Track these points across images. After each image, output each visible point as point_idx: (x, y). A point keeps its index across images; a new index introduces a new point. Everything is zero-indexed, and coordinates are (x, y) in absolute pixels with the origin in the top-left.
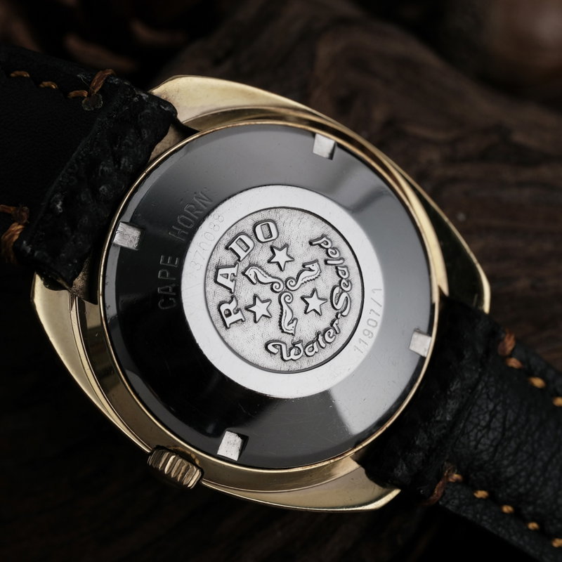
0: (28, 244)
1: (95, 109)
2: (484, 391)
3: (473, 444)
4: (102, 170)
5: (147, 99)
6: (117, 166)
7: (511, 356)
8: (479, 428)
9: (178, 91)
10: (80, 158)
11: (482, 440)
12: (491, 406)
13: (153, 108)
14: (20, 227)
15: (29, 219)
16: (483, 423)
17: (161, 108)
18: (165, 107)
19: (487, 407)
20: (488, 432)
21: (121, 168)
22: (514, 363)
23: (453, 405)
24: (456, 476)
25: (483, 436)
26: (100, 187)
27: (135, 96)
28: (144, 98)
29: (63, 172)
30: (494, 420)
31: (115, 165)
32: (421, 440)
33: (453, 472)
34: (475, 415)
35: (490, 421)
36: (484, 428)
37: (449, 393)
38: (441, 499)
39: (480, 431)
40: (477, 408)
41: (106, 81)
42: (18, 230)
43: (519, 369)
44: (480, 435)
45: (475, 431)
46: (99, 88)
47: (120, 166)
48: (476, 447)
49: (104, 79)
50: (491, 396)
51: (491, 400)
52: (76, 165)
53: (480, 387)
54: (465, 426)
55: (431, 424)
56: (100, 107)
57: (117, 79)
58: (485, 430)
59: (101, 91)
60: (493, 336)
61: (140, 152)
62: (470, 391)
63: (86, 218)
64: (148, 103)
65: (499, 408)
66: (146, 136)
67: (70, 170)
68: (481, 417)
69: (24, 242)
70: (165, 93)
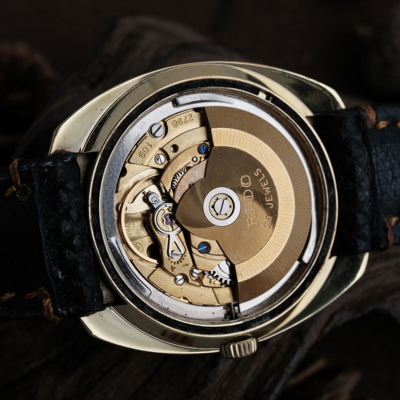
0: (62, 309)
1: (29, 196)
2: (378, 160)
3: (392, 194)
4: (66, 232)
5: (52, 164)
6: (71, 221)
7: (378, 122)
8: (389, 183)
9: (65, 138)
10: (46, 234)
11: (396, 188)
12: (388, 164)
13: (61, 167)
14: (49, 300)
15: (49, 292)
16: (390, 178)
17: (65, 162)
18: (67, 159)
19: (386, 167)
20: (396, 181)
21: (75, 220)
22: (382, 125)
23: (365, 184)
24: (394, 220)
25: (395, 186)
26: (73, 242)
27: (44, 168)
28: (50, 165)
29: (45, 252)
30: (395, 171)
31: (69, 222)
32: (361, 219)
33: (391, 218)
34: (382, 178)
35: (393, 173)
36: (393, 180)
37: (358, 180)
38: (395, 240)
39: (391, 184)
40: (380, 173)
41: (19, 172)
42: (49, 303)
43: (388, 126)
44: (393, 186)
45: (388, 186)
46: (19, 180)
47: (73, 220)
48: (395, 195)
49: (17, 171)
50: (384, 159)
51: (386, 161)
52: (48, 241)
53: (374, 160)
54: (381, 190)
55: (360, 206)
56: (30, 193)
57: (25, 166)
58: (394, 181)
59: (22, 181)
60: (360, 120)
61: (76, 199)
62: (369, 167)
63: (81, 267)
64: (56, 167)
65: (393, 162)
66: (71, 187)
67: (47, 247)
68: (386, 176)
69: (59, 309)
70: (59, 146)
